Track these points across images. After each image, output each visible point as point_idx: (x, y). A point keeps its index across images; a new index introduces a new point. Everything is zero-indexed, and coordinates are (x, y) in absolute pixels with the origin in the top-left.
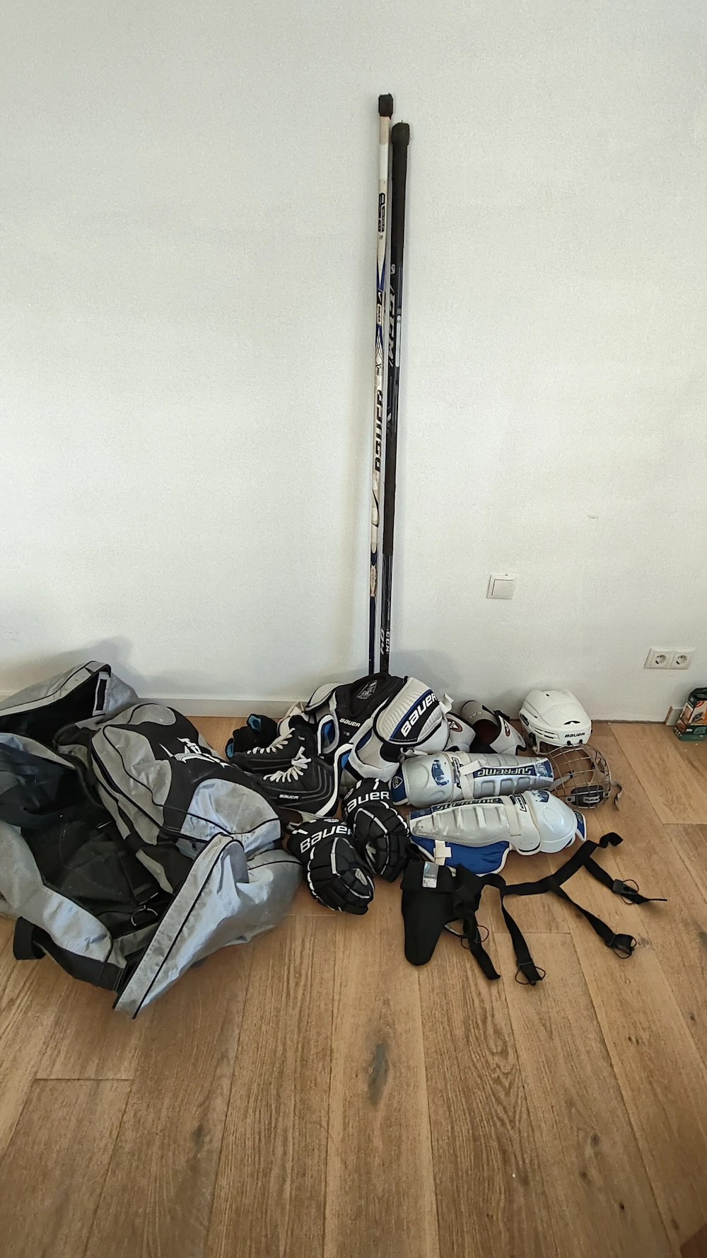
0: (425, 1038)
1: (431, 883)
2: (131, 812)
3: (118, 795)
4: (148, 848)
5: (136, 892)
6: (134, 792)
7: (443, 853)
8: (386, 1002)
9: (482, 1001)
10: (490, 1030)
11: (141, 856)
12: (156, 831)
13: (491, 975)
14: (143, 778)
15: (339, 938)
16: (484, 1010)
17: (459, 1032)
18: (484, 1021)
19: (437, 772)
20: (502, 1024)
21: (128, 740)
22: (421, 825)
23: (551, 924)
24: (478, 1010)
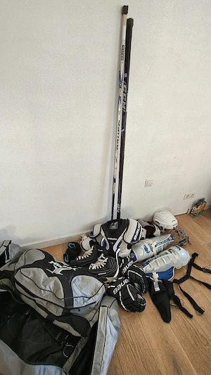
0: (185, 350)
1: (157, 289)
2: (44, 304)
3: (36, 299)
4: (58, 318)
5: (57, 338)
6: (44, 295)
7: (156, 276)
8: (167, 342)
9: (192, 327)
10: (200, 336)
11: (56, 322)
12: (61, 310)
13: (191, 316)
14: (48, 288)
15: (139, 323)
16: (194, 330)
17: (193, 343)
18: (197, 334)
19: (146, 249)
20: (202, 333)
21: (34, 273)
22: (146, 269)
23: (195, 290)
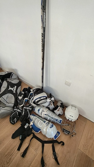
9: (14, 152)
16: (13, 153)
18: (11, 155)
19: (39, 110)
20: (12, 158)
22: (31, 117)
24: (12, 153)
